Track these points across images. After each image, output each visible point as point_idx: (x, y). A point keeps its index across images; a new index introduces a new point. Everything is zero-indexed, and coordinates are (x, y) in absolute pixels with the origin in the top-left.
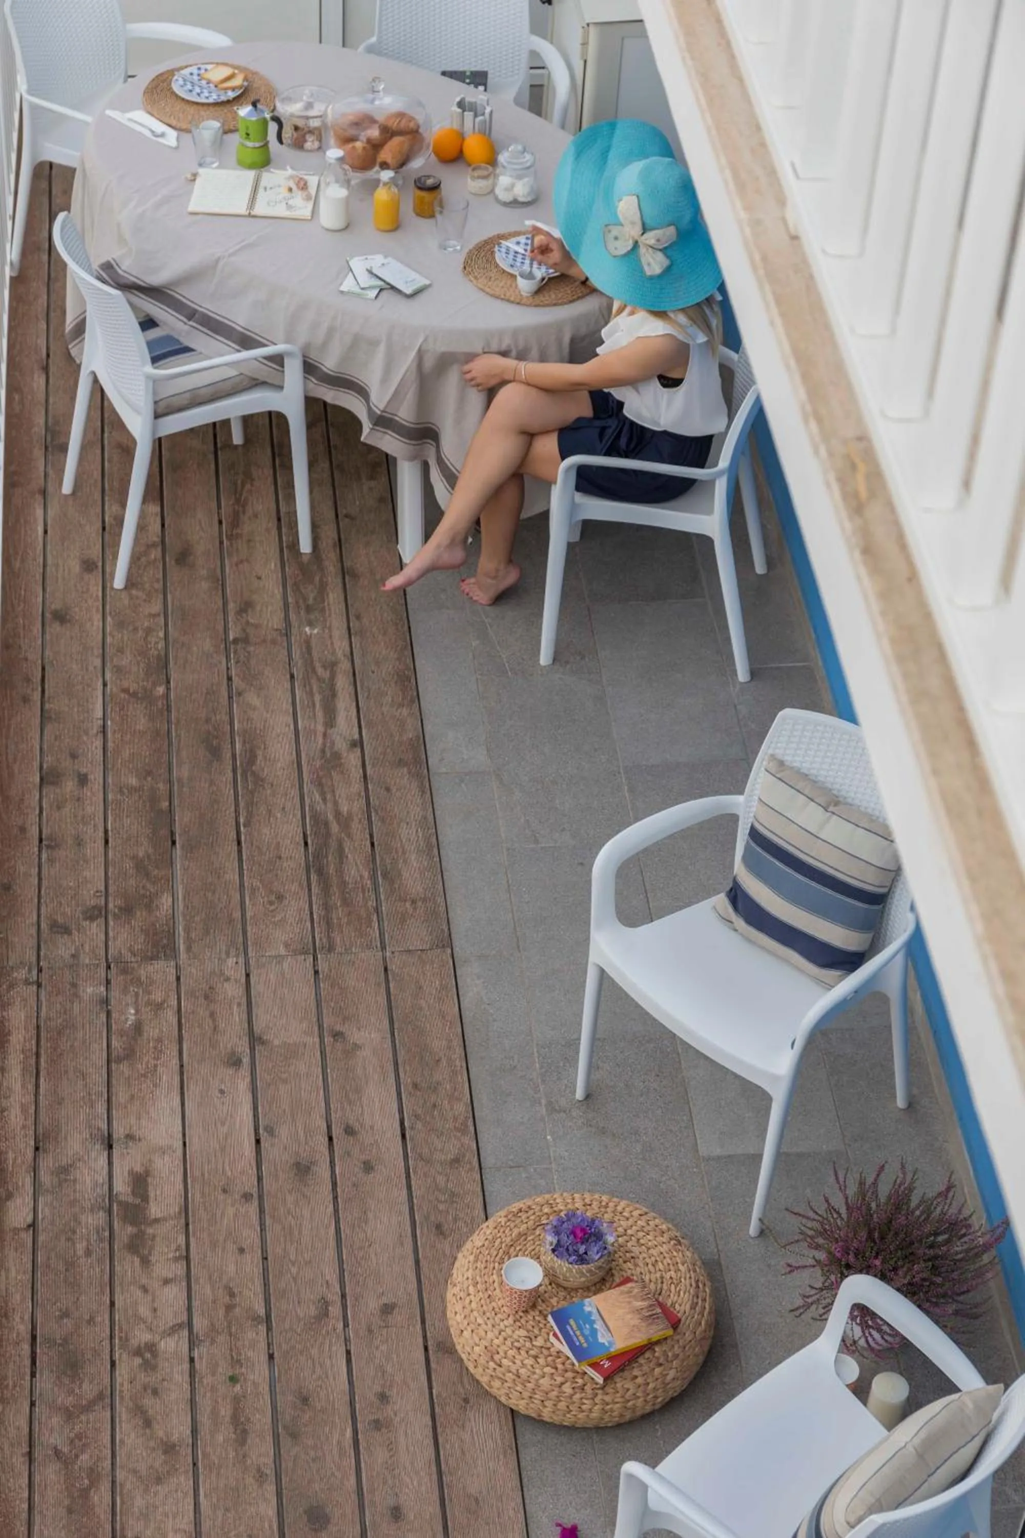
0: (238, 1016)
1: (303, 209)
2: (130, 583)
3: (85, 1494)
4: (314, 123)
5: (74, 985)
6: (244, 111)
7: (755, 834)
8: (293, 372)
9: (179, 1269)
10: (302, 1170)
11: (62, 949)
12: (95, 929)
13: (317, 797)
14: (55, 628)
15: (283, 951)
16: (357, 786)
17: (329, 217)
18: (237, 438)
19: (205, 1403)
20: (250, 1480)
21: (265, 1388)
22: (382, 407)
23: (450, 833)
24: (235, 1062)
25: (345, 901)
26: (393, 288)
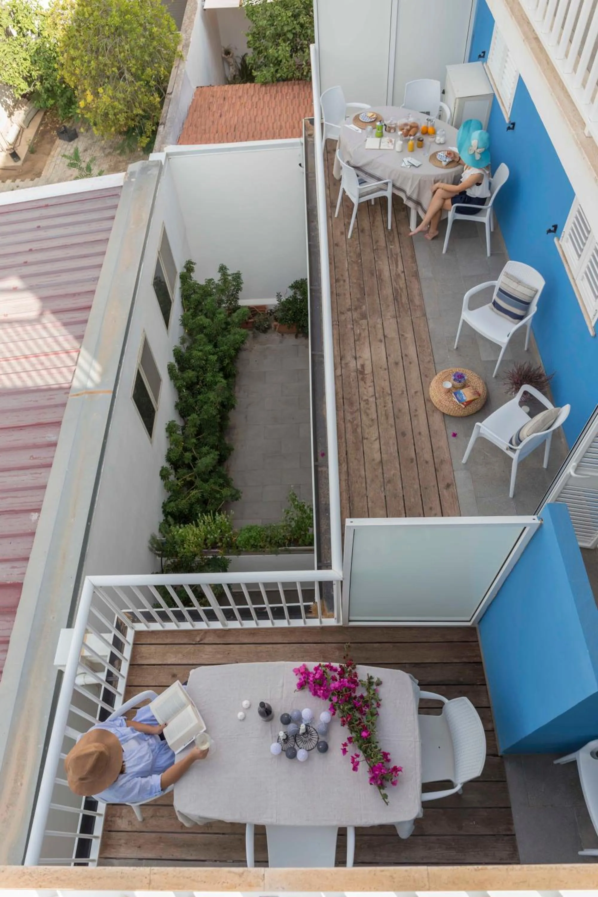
0: (381, 331)
1: (392, 147)
2: (351, 237)
3: (356, 429)
4: (393, 126)
5: (346, 325)
6: (378, 123)
7: (500, 290)
8: (390, 186)
9: (372, 384)
10: (397, 364)
11: (343, 318)
12: (349, 313)
13: (395, 284)
14: (336, 247)
15: (389, 317)
16: (404, 281)
17: (398, 148)
18: (373, 203)
19: (379, 411)
20: (389, 427)
21: (391, 408)
22: (409, 195)
23: (425, 291)
24: (381, 341)
25: (403, 306)
26: (414, 165)
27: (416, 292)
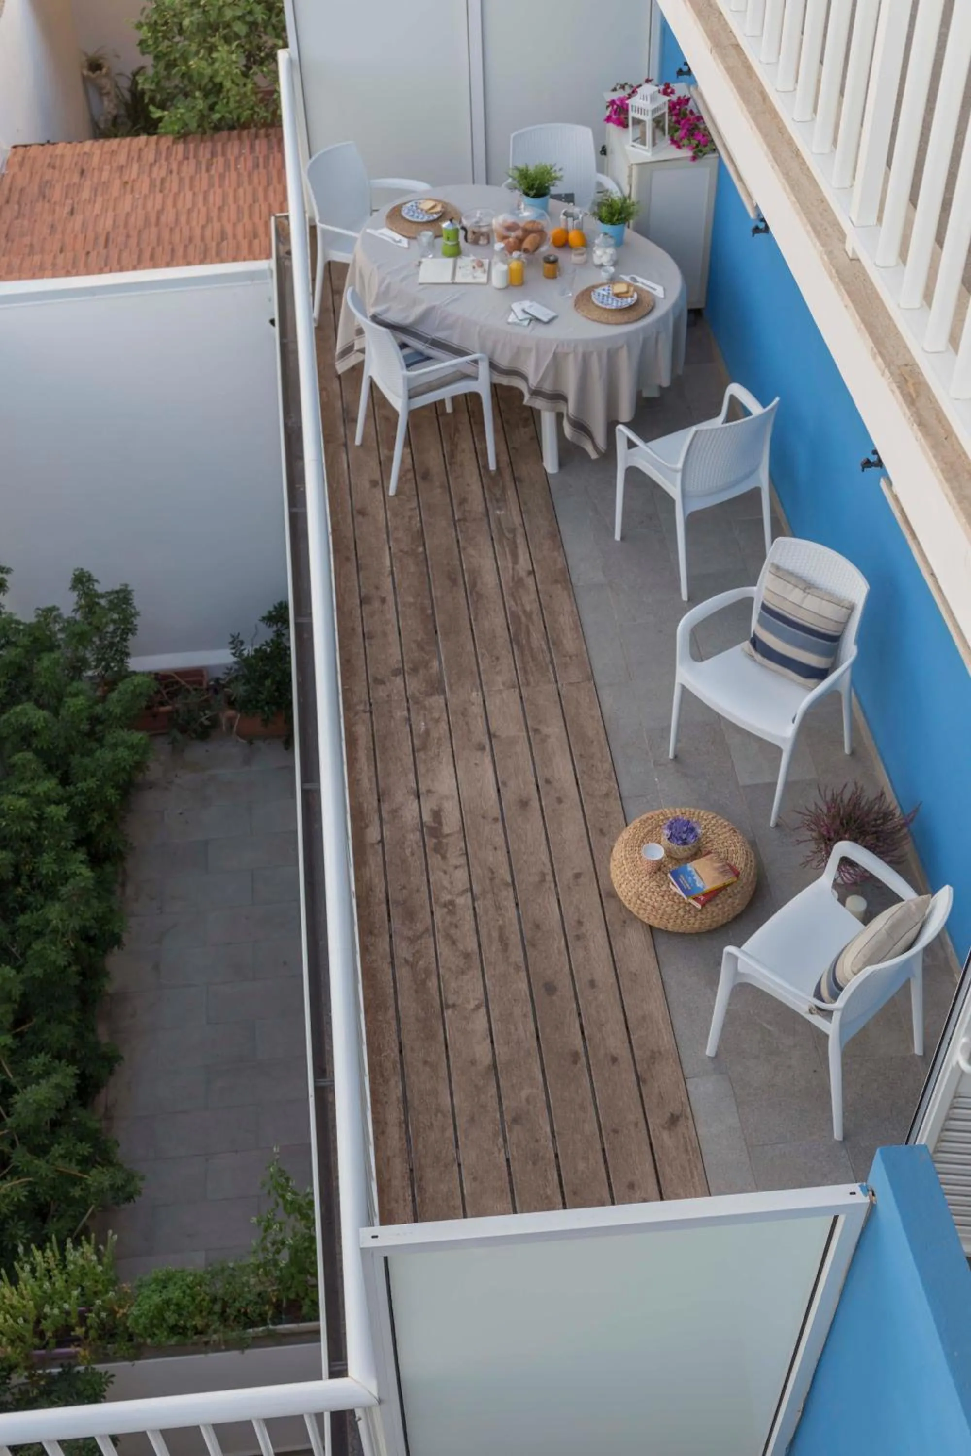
0: (480, 723)
1: (483, 278)
2: (399, 492)
3: (424, 982)
4: (484, 229)
5: (390, 712)
6: (445, 225)
7: (764, 607)
8: (483, 370)
9: (462, 861)
10: (524, 804)
11: (381, 692)
12: (399, 680)
13: (513, 603)
14: (359, 519)
15: (501, 687)
16: (534, 596)
17: (498, 281)
18: (449, 409)
19: (483, 932)
20: (512, 970)
21: (515, 921)
22: (535, 385)
23: (588, 618)
24: (483, 749)
25: (534, 658)
26: (538, 320)
27: (565, 620)
